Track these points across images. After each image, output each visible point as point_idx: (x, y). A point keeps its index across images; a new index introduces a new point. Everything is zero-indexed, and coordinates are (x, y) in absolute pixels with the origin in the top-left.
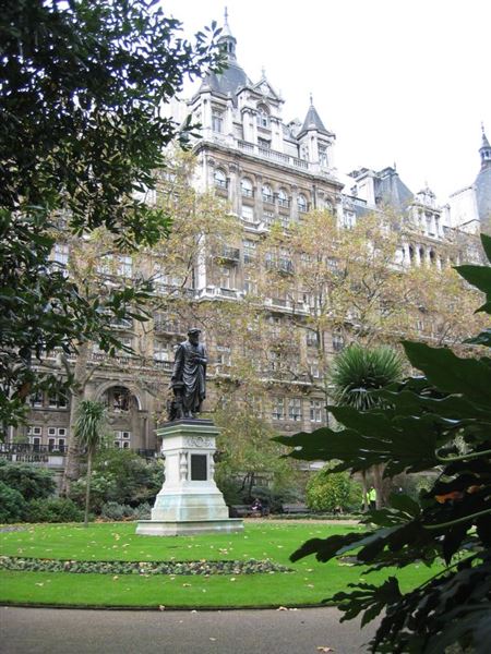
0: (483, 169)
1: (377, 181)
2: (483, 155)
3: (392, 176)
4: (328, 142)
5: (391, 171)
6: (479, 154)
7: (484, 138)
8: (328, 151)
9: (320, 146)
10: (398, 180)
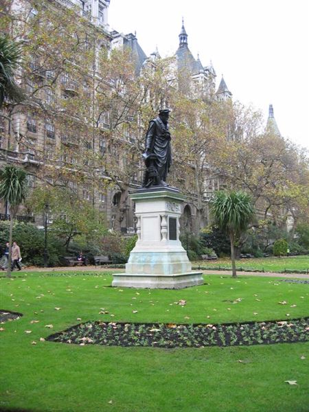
0: (180, 47)
1: (125, 40)
2: (181, 39)
3: (133, 40)
4: (105, 5)
5: (133, 37)
6: (179, 38)
7: (183, 28)
8: (104, 11)
9: (100, 7)
10: (137, 43)
